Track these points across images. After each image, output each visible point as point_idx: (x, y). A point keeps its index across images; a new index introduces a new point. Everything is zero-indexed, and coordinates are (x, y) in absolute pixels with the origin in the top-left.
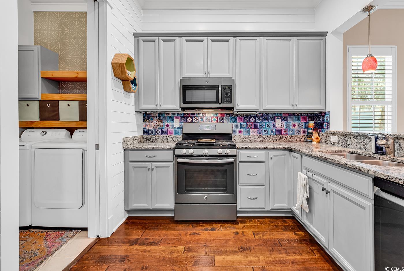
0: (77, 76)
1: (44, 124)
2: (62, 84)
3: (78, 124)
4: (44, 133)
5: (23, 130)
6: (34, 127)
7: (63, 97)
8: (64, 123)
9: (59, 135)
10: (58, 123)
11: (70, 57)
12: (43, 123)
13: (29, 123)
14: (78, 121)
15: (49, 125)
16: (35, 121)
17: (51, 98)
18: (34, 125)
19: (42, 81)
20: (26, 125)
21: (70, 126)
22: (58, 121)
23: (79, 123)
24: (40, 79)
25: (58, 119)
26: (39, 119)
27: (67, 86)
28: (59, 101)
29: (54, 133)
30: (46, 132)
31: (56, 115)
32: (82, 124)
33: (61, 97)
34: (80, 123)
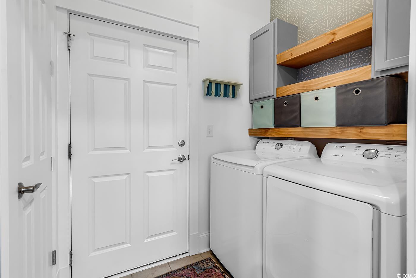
0: (333, 39)
1: (281, 133)
2: (303, 71)
3: (333, 133)
4: (280, 146)
5: (258, 140)
6: (268, 137)
7: (306, 87)
8: (308, 131)
9: (300, 150)
10: (299, 130)
11: (315, 23)
12: (278, 131)
13: (263, 131)
14: (335, 126)
15: (286, 134)
16: (269, 129)
17: (289, 92)
18: (268, 134)
19: (278, 69)
20: (260, 134)
21: (319, 136)
22: (300, 128)
23: (334, 130)
24: (276, 66)
25: (298, 125)
26: (274, 126)
27: (309, 72)
28: (300, 93)
29: (292, 147)
30: (282, 145)
31: (295, 118)
32: (342, 133)
33: (303, 87)
34: (338, 130)
